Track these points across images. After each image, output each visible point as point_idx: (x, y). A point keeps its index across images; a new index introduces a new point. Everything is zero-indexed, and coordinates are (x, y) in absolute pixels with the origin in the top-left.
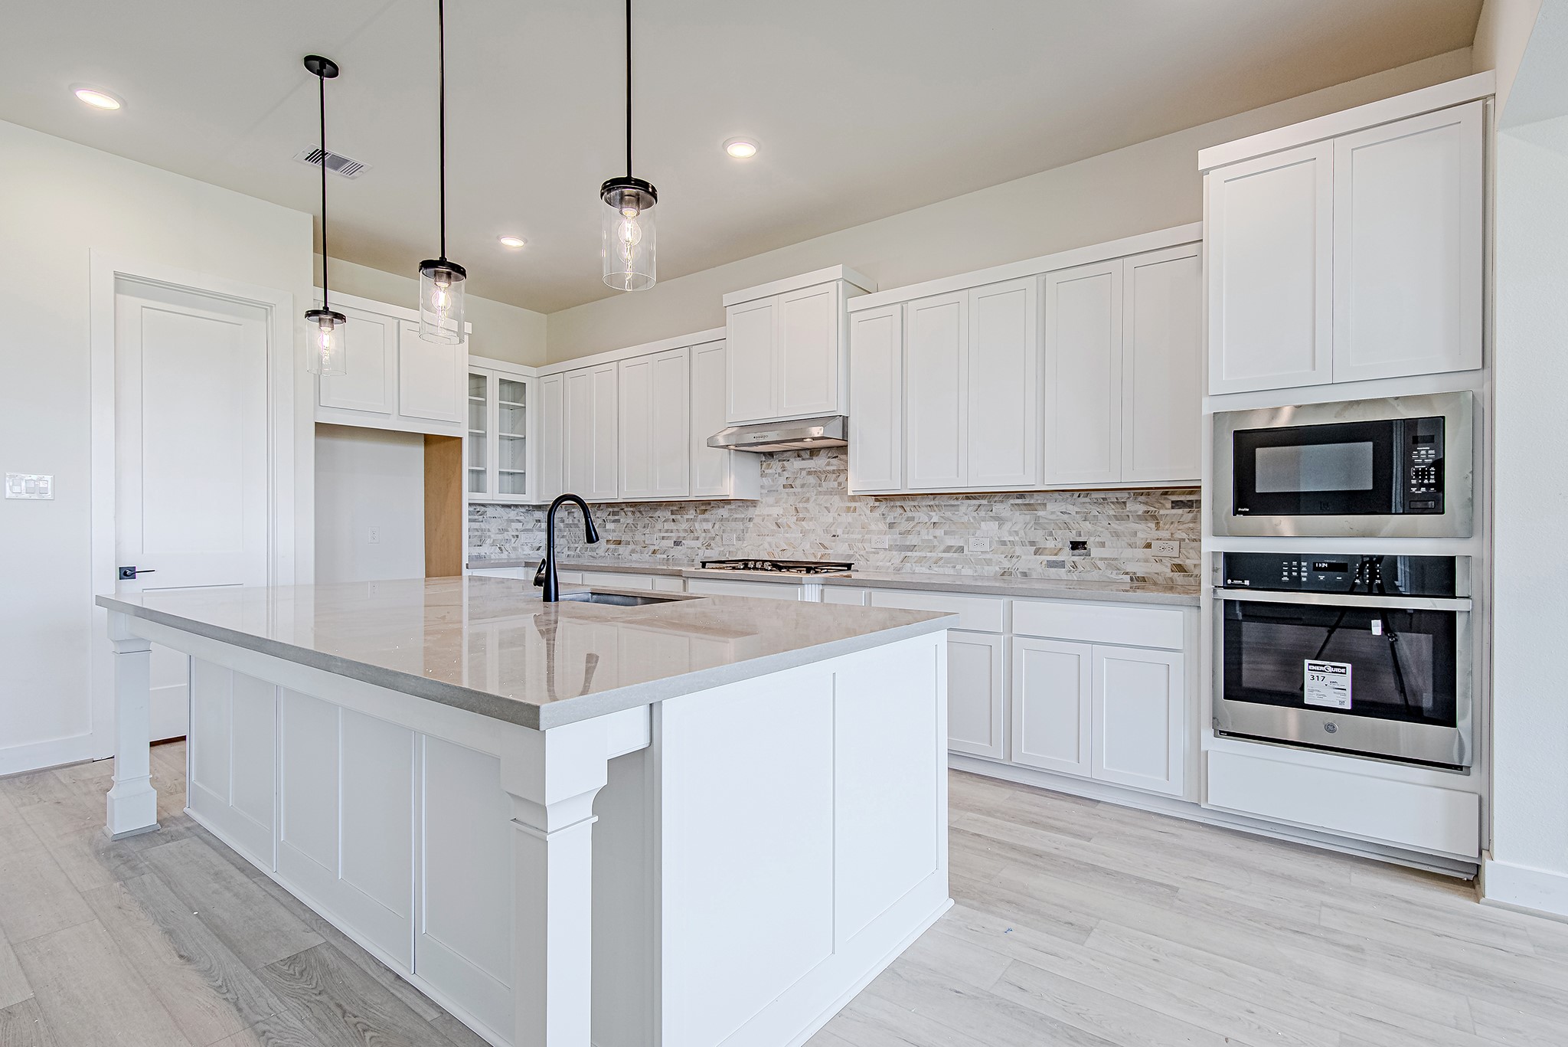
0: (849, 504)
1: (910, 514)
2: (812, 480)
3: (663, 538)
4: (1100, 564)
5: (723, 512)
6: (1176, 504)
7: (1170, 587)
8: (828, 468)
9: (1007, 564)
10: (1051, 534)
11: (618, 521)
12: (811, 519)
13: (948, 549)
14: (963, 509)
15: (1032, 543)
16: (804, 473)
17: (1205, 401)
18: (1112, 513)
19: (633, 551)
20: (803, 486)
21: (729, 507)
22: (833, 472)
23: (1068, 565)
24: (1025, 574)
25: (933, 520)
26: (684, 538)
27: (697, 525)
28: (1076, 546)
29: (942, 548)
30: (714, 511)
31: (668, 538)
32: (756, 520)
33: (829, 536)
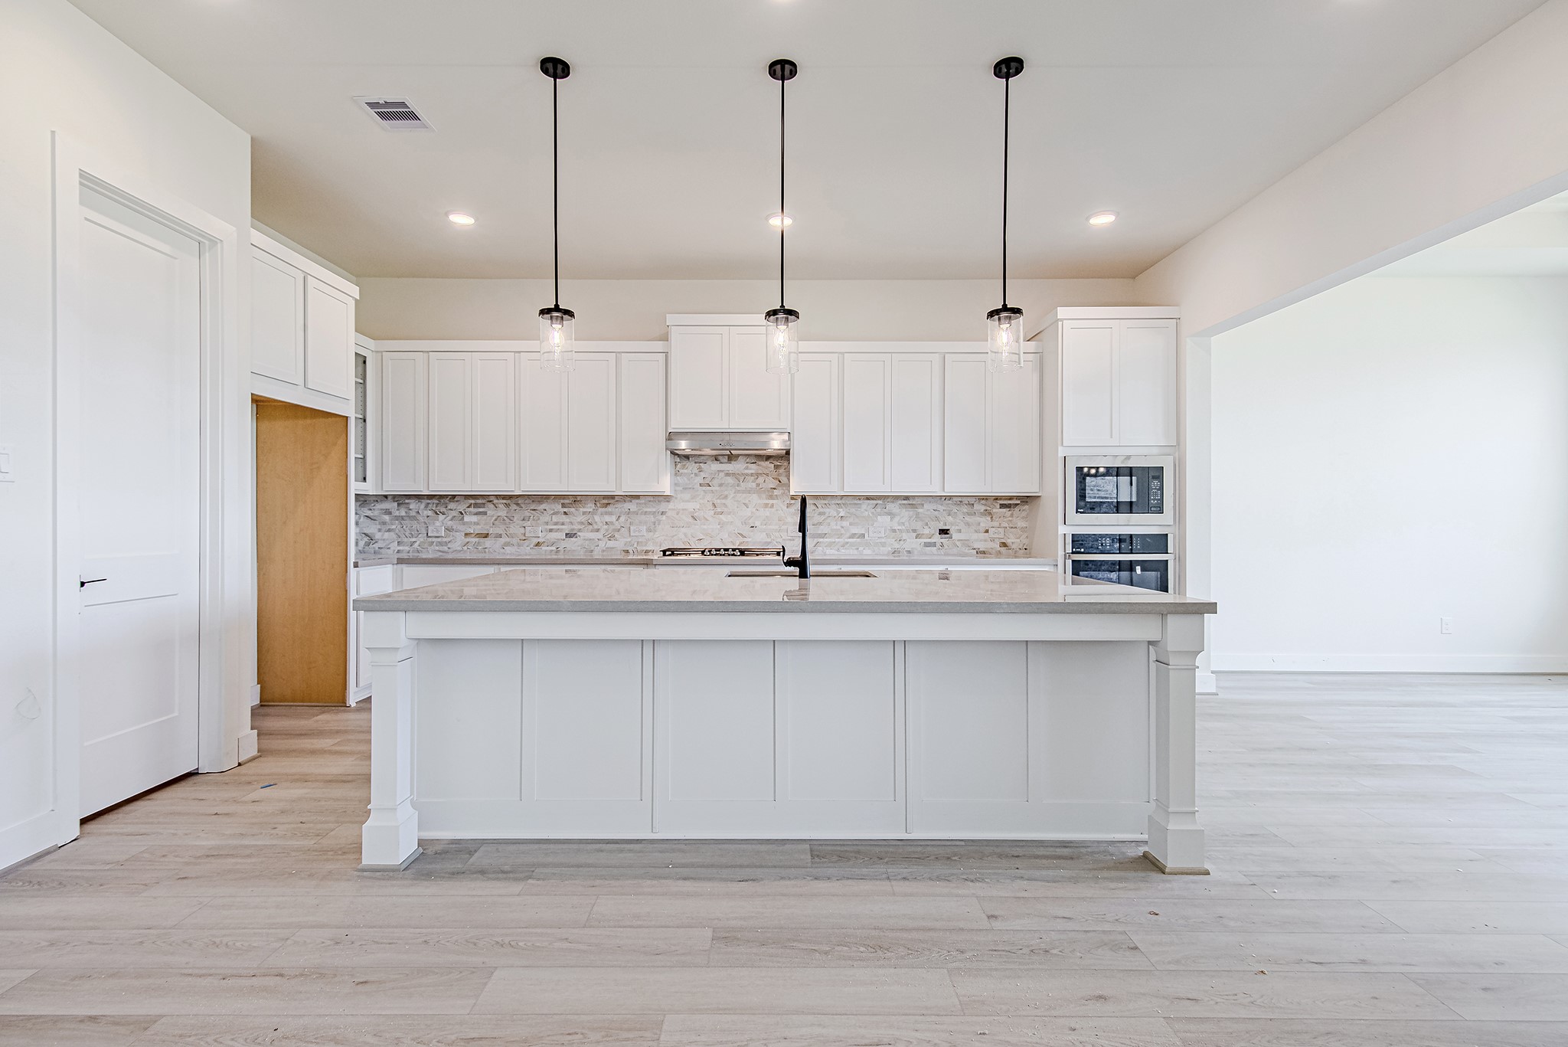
0: (767, 502)
1: (821, 510)
2: (730, 480)
3: (551, 530)
4: (958, 543)
5: (632, 506)
6: (1002, 506)
7: (999, 554)
8: (746, 471)
9: (897, 546)
10: (927, 524)
11: (485, 513)
12: (729, 513)
13: (853, 536)
14: (864, 507)
15: (914, 531)
16: (722, 475)
17: (1060, 448)
18: (965, 510)
19: (507, 544)
20: (721, 485)
21: (637, 501)
22: (752, 475)
23: (938, 545)
24: (909, 552)
25: (840, 515)
26: (580, 530)
27: (597, 518)
28: (944, 532)
29: (848, 535)
30: (619, 505)
31: (558, 530)
32: (669, 514)
33: (748, 527)
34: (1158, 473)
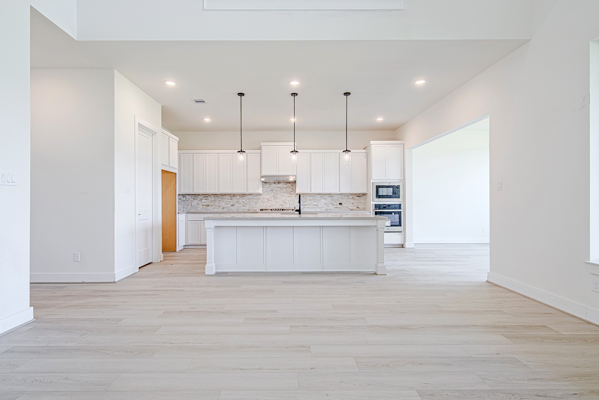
0: (289, 195)
1: (305, 198)
2: (278, 189)
3: (227, 204)
4: (345, 207)
5: (250, 197)
6: (357, 196)
7: (356, 210)
8: (283, 187)
9: (327, 208)
10: (336, 202)
11: (208, 199)
12: (278, 199)
13: (314, 205)
14: (317, 197)
15: (332, 204)
16: (276, 188)
17: (371, 180)
18: (347, 198)
19: (214, 208)
20: (276, 191)
21: (252, 195)
22: (285, 188)
23: (339, 208)
24: (330, 210)
25: (311, 199)
26: (235, 204)
27: (240, 200)
28: (340, 204)
29: (313, 205)
30: (246, 197)
31: (229, 204)
32: (261, 199)
33: (284, 203)
34: (398, 187)
